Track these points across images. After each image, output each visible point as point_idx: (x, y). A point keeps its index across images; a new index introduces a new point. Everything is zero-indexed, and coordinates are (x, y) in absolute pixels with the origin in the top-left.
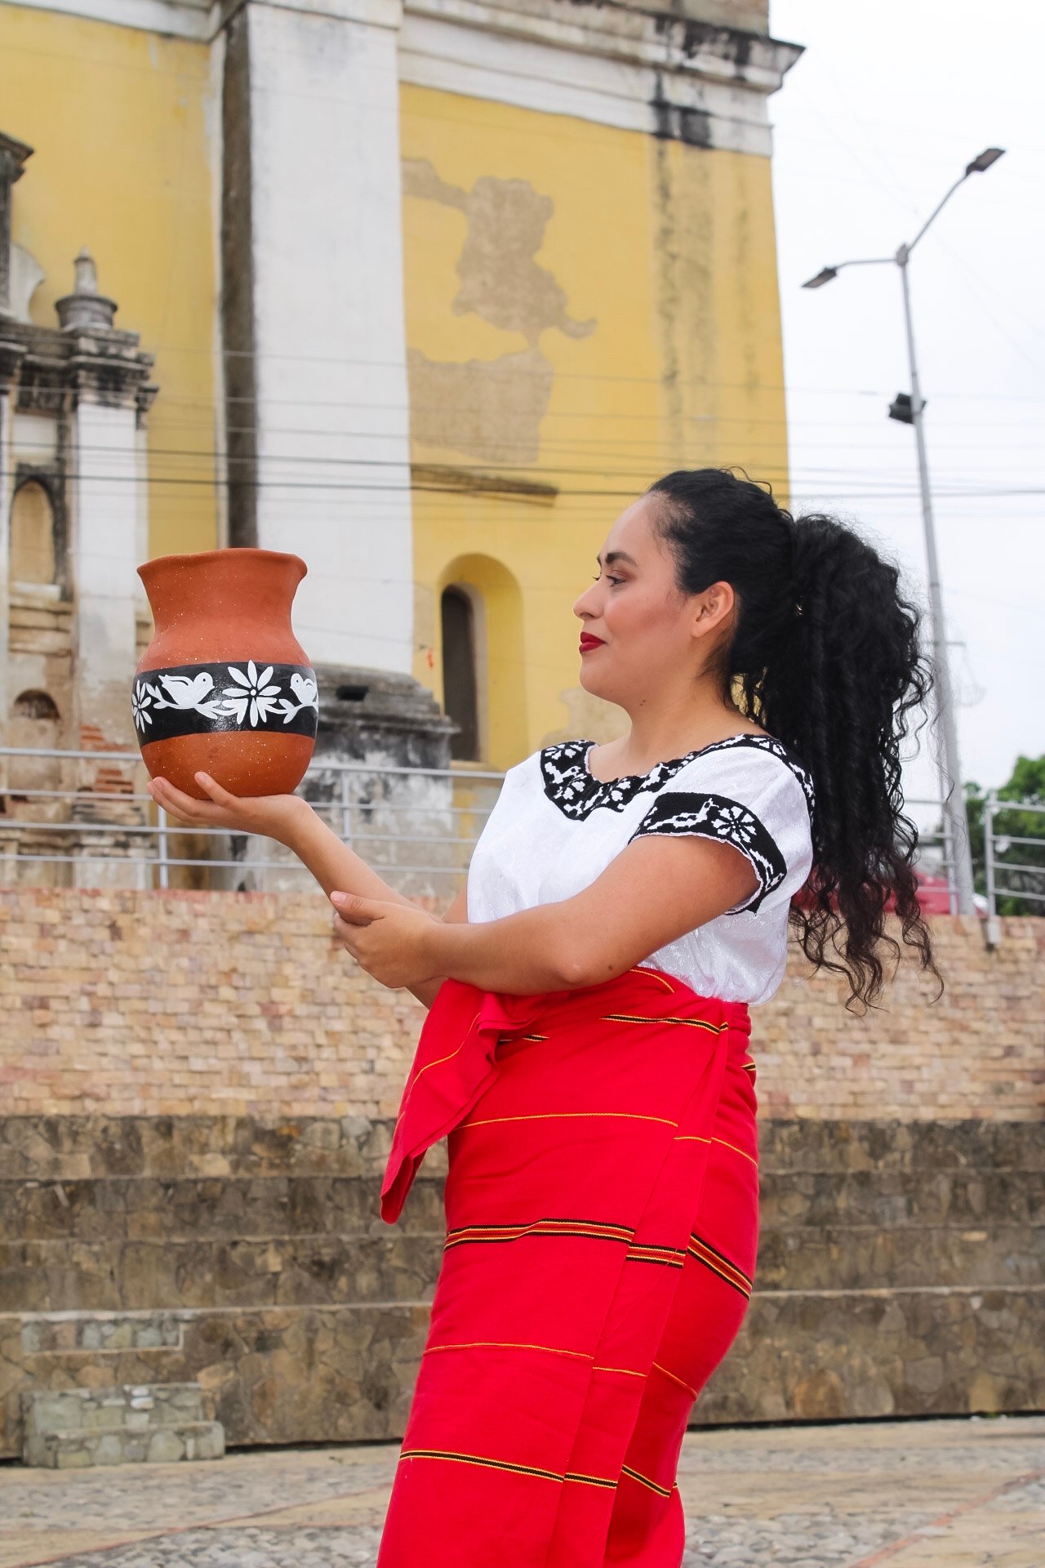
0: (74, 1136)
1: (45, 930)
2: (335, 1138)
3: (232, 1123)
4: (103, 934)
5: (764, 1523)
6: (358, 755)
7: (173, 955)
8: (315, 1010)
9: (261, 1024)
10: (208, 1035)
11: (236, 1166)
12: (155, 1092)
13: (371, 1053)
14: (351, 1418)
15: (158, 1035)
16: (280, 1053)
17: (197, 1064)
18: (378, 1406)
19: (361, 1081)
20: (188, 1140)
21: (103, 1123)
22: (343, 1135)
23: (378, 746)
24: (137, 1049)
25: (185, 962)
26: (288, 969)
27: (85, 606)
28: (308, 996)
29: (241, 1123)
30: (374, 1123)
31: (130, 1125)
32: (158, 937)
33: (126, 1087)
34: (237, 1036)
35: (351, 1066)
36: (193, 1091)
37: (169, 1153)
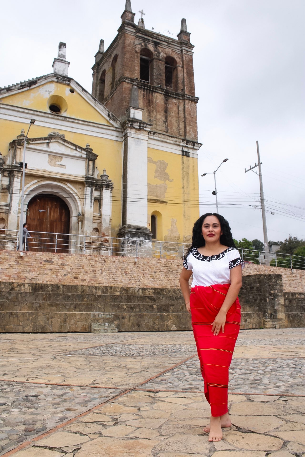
0: (99, 289)
1: (96, 261)
2: (134, 290)
3: (120, 288)
4: (104, 262)
5: (188, 346)
6: (139, 238)
7: (113, 265)
8: (132, 273)
9: (124, 274)
10: (117, 276)
11: (120, 294)
12: (110, 283)
13: (139, 279)
14: (135, 328)
15: (110, 275)
16: (127, 278)
17: (116, 280)
18: (139, 327)
19: (138, 283)
20: (114, 290)
21: (103, 287)
22: (135, 290)
23: (142, 237)
24: (108, 277)
25: (114, 266)
26: (128, 267)
27: (103, 217)
28: (131, 271)
29: (121, 288)
30: (139, 288)
31: (106, 287)
32: (111, 262)
33: (106, 282)
34: (121, 276)
35: (137, 280)
36: (115, 283)
37: (111, 291)
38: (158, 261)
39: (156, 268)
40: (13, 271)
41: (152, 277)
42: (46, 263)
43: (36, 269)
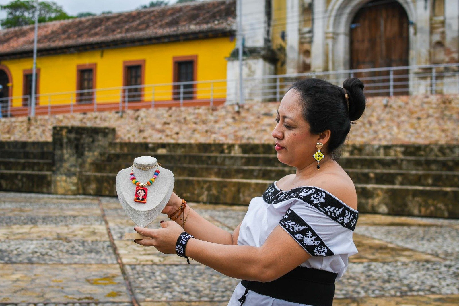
27: (447, 21)
38: (426, 100)
39: (421, 110)
40: (230, 130)
41: (412, 126)
42: (264, 117)
43: (253, 125)
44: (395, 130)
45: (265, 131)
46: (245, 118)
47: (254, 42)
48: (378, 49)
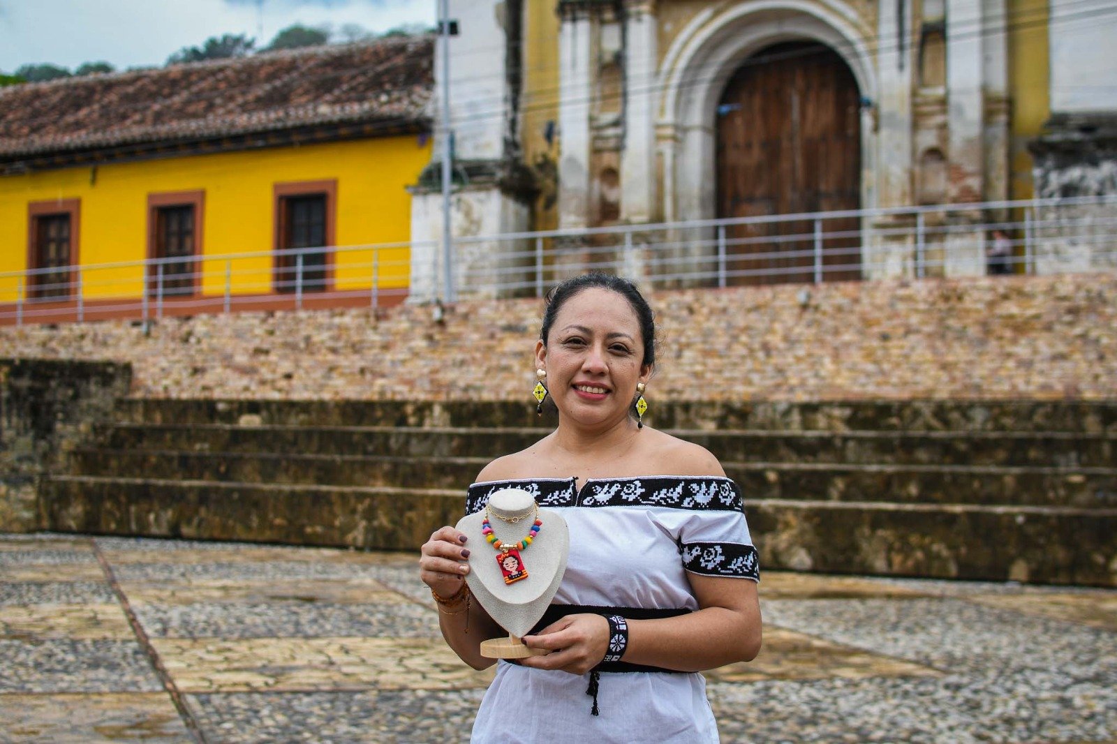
7: (719, 321)
8: (789, 345)
10: (733, 360)
15: (709, 361)
16: (769, 368)
17: (727, 375)
22: (774, 411)
25: (724, 324)
26: (776, 325)
27: (952, 98)
28: (785, 338)
30: (797, 404)
34: (748, 360)
35: (807, 374)
38: (902, 292)
39: (890, 318)
40: (420, 367)
41: (869, 355)
42: (507, 335)
43: (478, 355)
44: (828, 365)
45: (507, 369)
46: (457, 337)
47: (477, 147)
48: (785, 165)
